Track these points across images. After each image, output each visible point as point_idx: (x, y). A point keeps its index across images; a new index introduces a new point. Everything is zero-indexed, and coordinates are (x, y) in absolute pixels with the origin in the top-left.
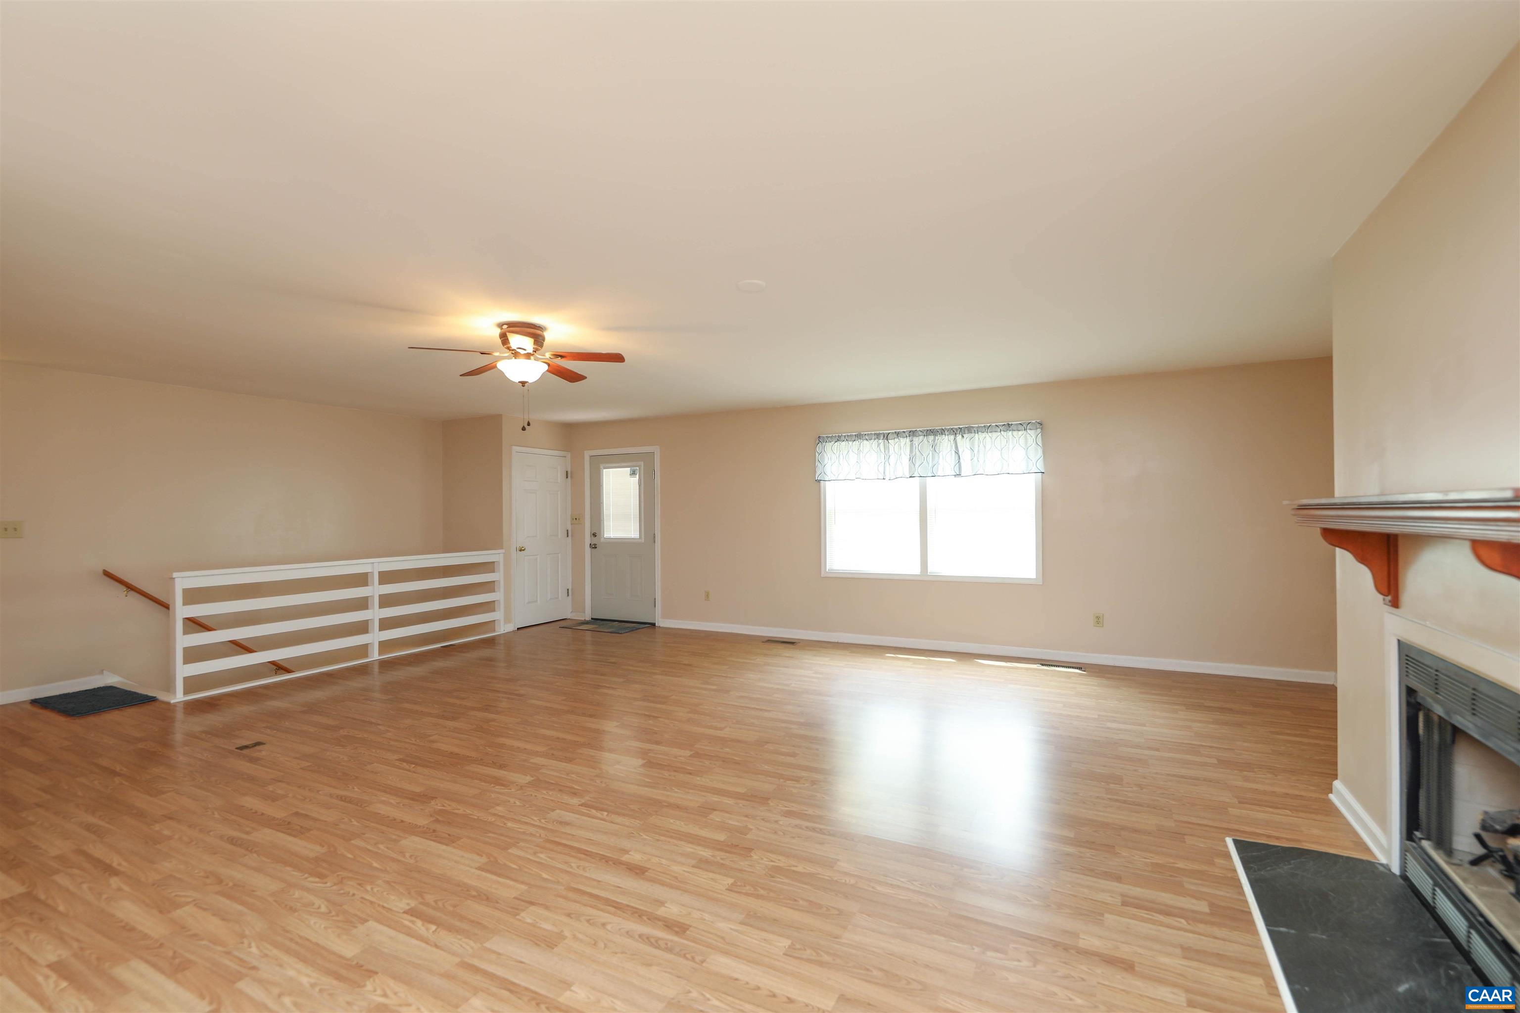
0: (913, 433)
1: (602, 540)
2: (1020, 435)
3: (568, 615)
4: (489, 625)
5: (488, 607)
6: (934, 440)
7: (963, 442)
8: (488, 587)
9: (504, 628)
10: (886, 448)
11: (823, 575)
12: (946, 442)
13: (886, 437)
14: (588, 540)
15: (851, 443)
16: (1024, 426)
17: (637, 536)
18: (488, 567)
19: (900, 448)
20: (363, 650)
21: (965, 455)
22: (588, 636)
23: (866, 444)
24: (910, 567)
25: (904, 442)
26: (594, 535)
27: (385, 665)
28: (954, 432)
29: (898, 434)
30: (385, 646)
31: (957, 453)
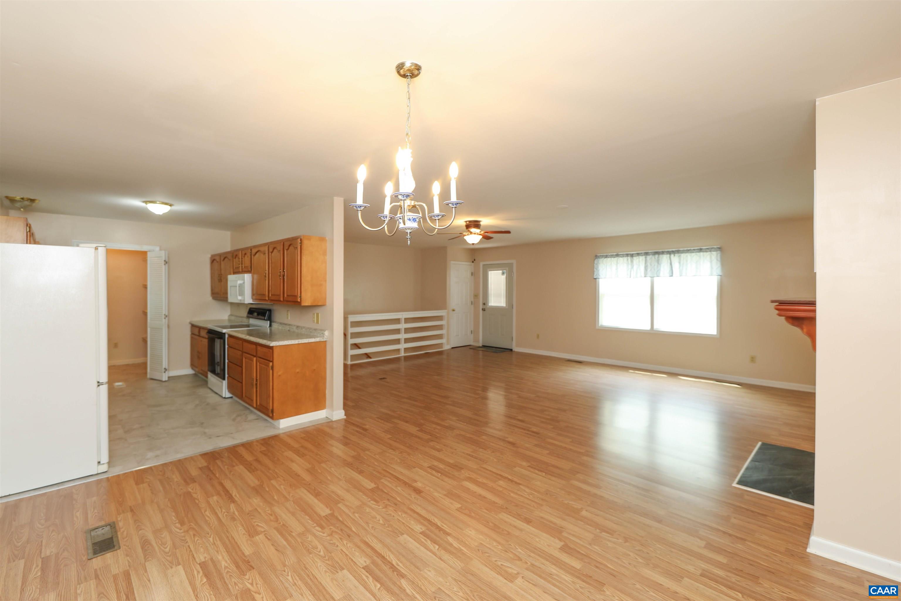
0: (646, 254)
1: (488, 307)
2: (707, 255)
3: (472, 343)
4: (440, 345)
5: (440, 337)
6: (658, 257)
7: (675, 259)
8: (440, 327)
9: (446, 347)
10: (632, 262)
11: (597, 328)
12: (665, 258)
13: (632, 256)
14: (481, 306)
15: (613, 259)
16: (710, 250)
17: (505, 305)
18: (440, 318)
19: (639, 262)
20: (398, 350)
21: (676, 265)
22: (481, 352)
23: (621, 260)
24: (644, 325)
25: (642, 258)
26: (484, 304)
27: (406, 358)
28: (669, 253)
29: (638, 254)
30: (406, 350)
31: (671, 264)
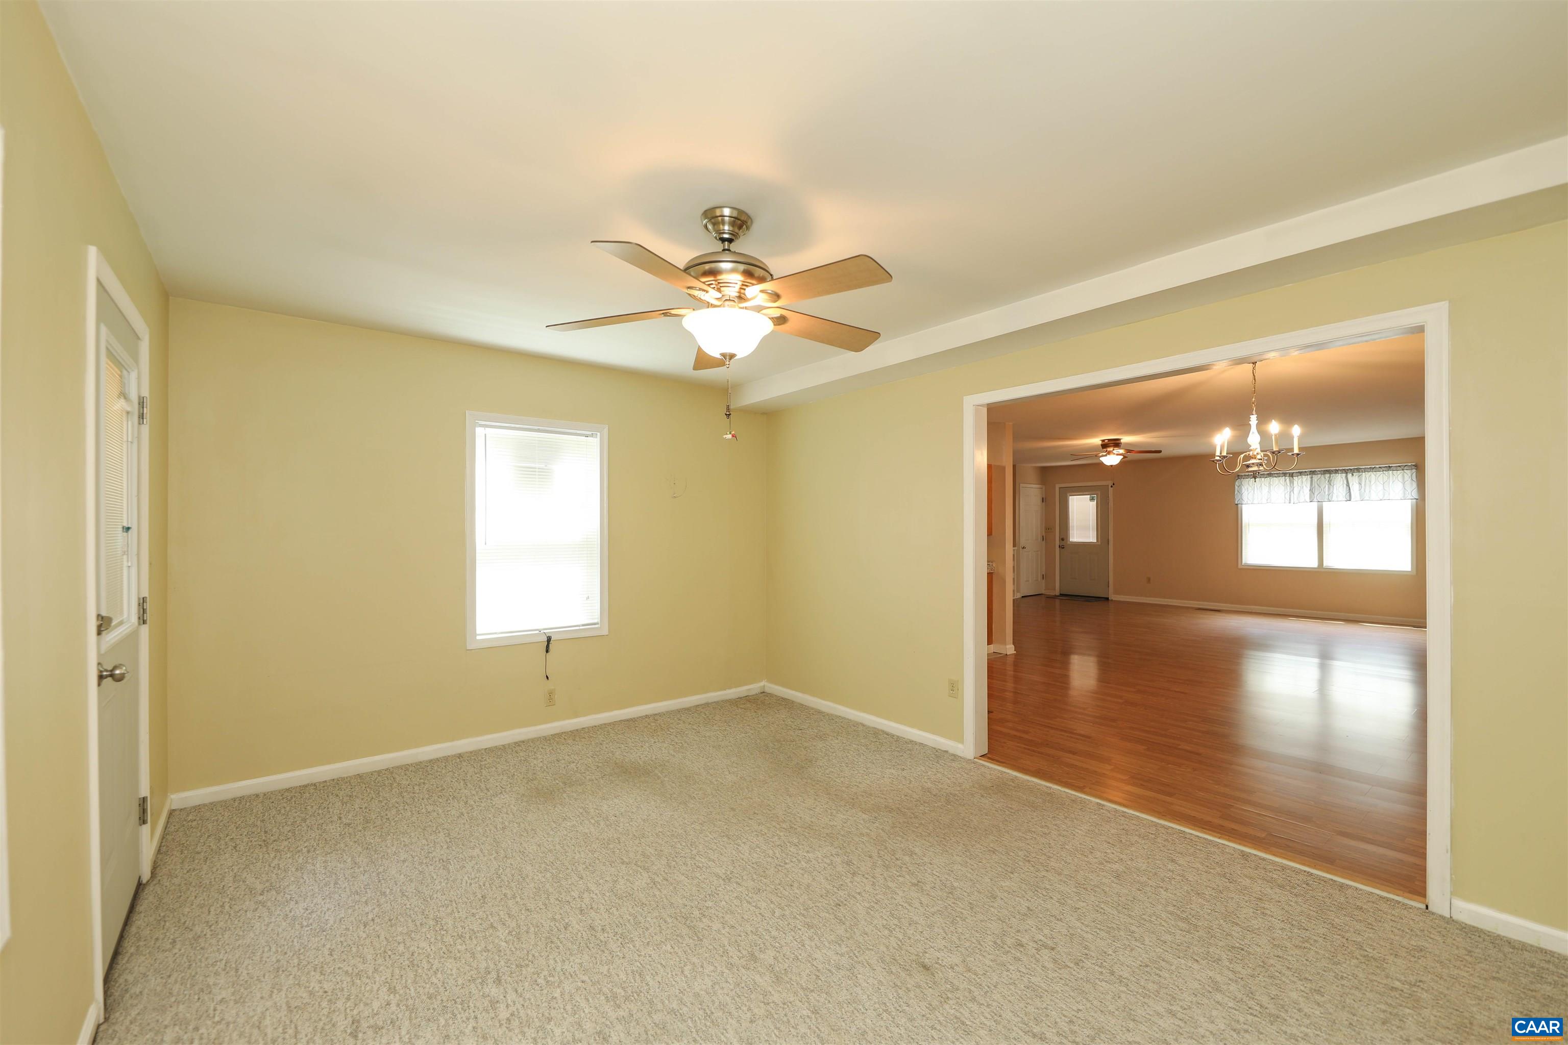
0: (1313, 473)
1: (1069, 543)
2: (1399, 474)
3: (1043, 592)
6: (1330, 477)
7: (1354, 479)
10: (1292, 482)
11: (1240, 566)
12: (1339, 479)
13: (1292, 475)
14: (1057, 543)
15: (1263, 479)
16: (1402, 468)
17: (1095, 541)
19: (1302, 484)
21: (1355, 487)
22: (1057, 602)
23: (1275, 480)
24: (1309, 561)
25: (1306, 479)
26: (1063, 540)
28: (1346, 472)
29: (1301, 473)
31: (1348, 485)
